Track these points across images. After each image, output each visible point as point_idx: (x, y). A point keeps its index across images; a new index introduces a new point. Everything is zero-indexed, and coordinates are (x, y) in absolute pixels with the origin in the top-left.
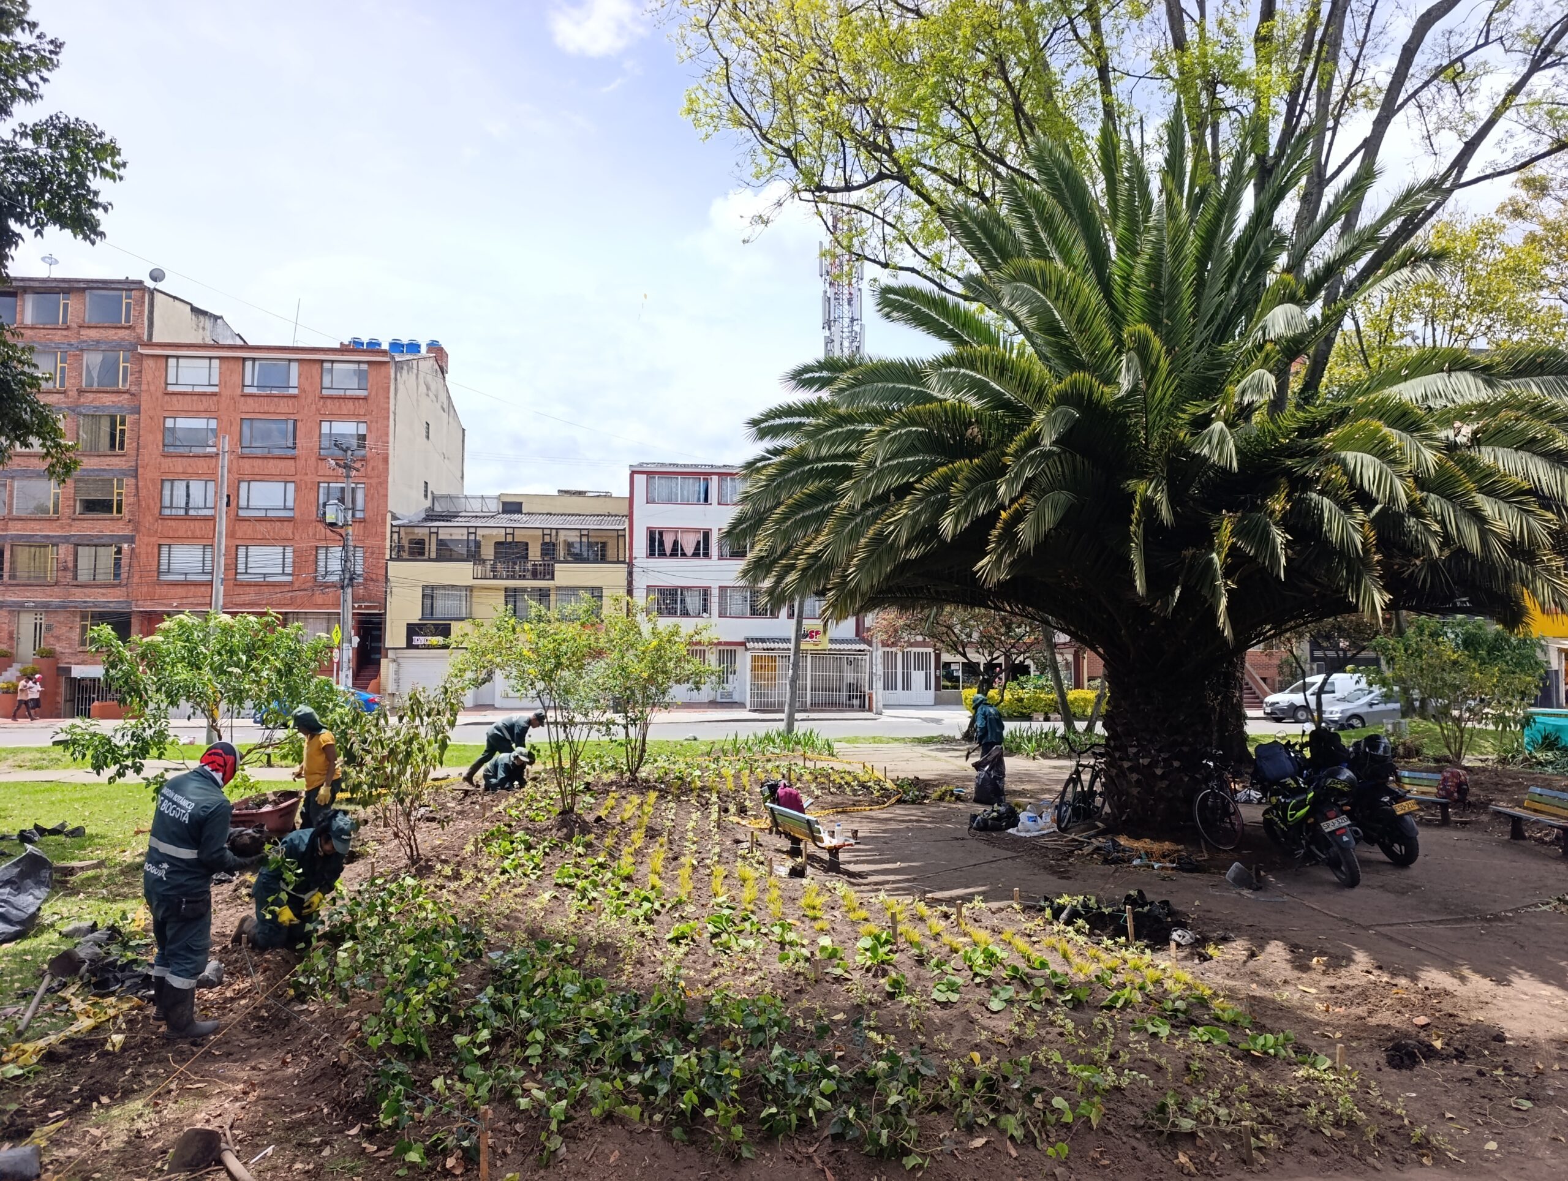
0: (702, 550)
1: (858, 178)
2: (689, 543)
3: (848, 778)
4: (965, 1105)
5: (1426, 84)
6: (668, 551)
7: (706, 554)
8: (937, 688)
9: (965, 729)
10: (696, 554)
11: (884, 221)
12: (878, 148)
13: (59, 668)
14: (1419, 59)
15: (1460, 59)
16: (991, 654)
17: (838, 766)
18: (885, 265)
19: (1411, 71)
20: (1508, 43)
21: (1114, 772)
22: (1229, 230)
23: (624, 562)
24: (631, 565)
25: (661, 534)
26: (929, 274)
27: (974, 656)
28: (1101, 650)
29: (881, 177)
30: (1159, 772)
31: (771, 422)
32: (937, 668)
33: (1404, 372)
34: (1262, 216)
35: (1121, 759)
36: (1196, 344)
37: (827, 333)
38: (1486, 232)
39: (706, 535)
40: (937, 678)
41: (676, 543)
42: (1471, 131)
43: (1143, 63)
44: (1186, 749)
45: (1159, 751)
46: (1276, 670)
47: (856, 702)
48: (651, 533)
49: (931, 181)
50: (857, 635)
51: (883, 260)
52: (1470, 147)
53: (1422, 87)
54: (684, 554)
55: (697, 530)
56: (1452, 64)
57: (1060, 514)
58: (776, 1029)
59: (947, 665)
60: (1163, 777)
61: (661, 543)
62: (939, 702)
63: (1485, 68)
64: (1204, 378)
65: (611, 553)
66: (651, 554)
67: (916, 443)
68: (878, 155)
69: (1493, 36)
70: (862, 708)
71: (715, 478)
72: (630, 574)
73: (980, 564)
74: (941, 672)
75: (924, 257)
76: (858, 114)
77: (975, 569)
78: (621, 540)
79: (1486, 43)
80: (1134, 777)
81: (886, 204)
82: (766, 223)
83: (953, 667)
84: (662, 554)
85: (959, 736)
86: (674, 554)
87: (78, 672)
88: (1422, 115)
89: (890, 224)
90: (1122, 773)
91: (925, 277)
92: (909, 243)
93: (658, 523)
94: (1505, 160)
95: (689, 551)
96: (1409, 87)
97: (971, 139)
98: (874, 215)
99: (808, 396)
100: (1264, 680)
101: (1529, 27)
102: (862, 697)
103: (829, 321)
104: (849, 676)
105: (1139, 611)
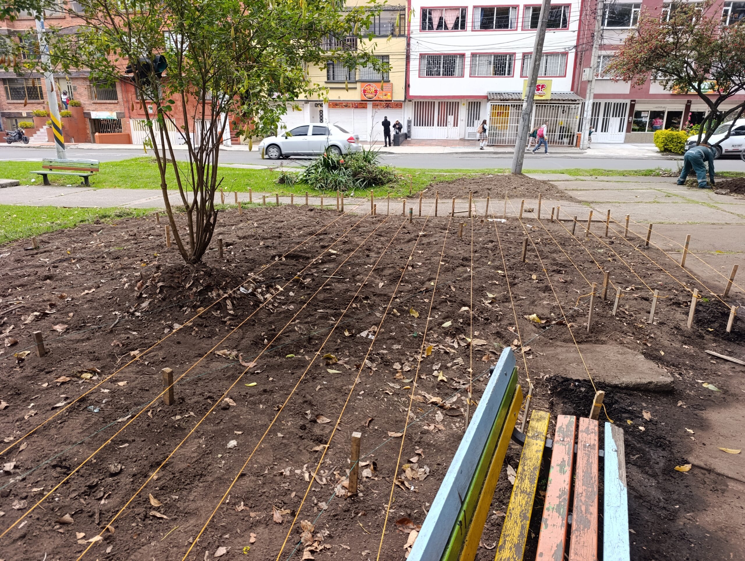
0: (460, 24)
2: (450, 19)
6: (435, 27)
7: (463, 27)
8: (628, 131)
10: (456, 27)
13: (84, 113)
23: (403, 36)
24: (409, 39)
25: (431, 12)
32: (630, 115)
39: (464, 10)
40: (629, 123)
41: (441, 18)
47: (566, 140)
48: (424, 12)
50: (572, 89)
54: (446, 28)
55: (457, 8)
59: (639, 113)
61: (430, 19)
62: (627, 141)
66: (423, 28)
70: (571, 143)
72: (408, 45)
74: (633, 119)
78: (402, 18)
83: (643, 115)
84: (431, 28)
86: (440, 26)
87: (95, 115)
95: (450, 25)
102: (572, 137)
104: (563, 121)
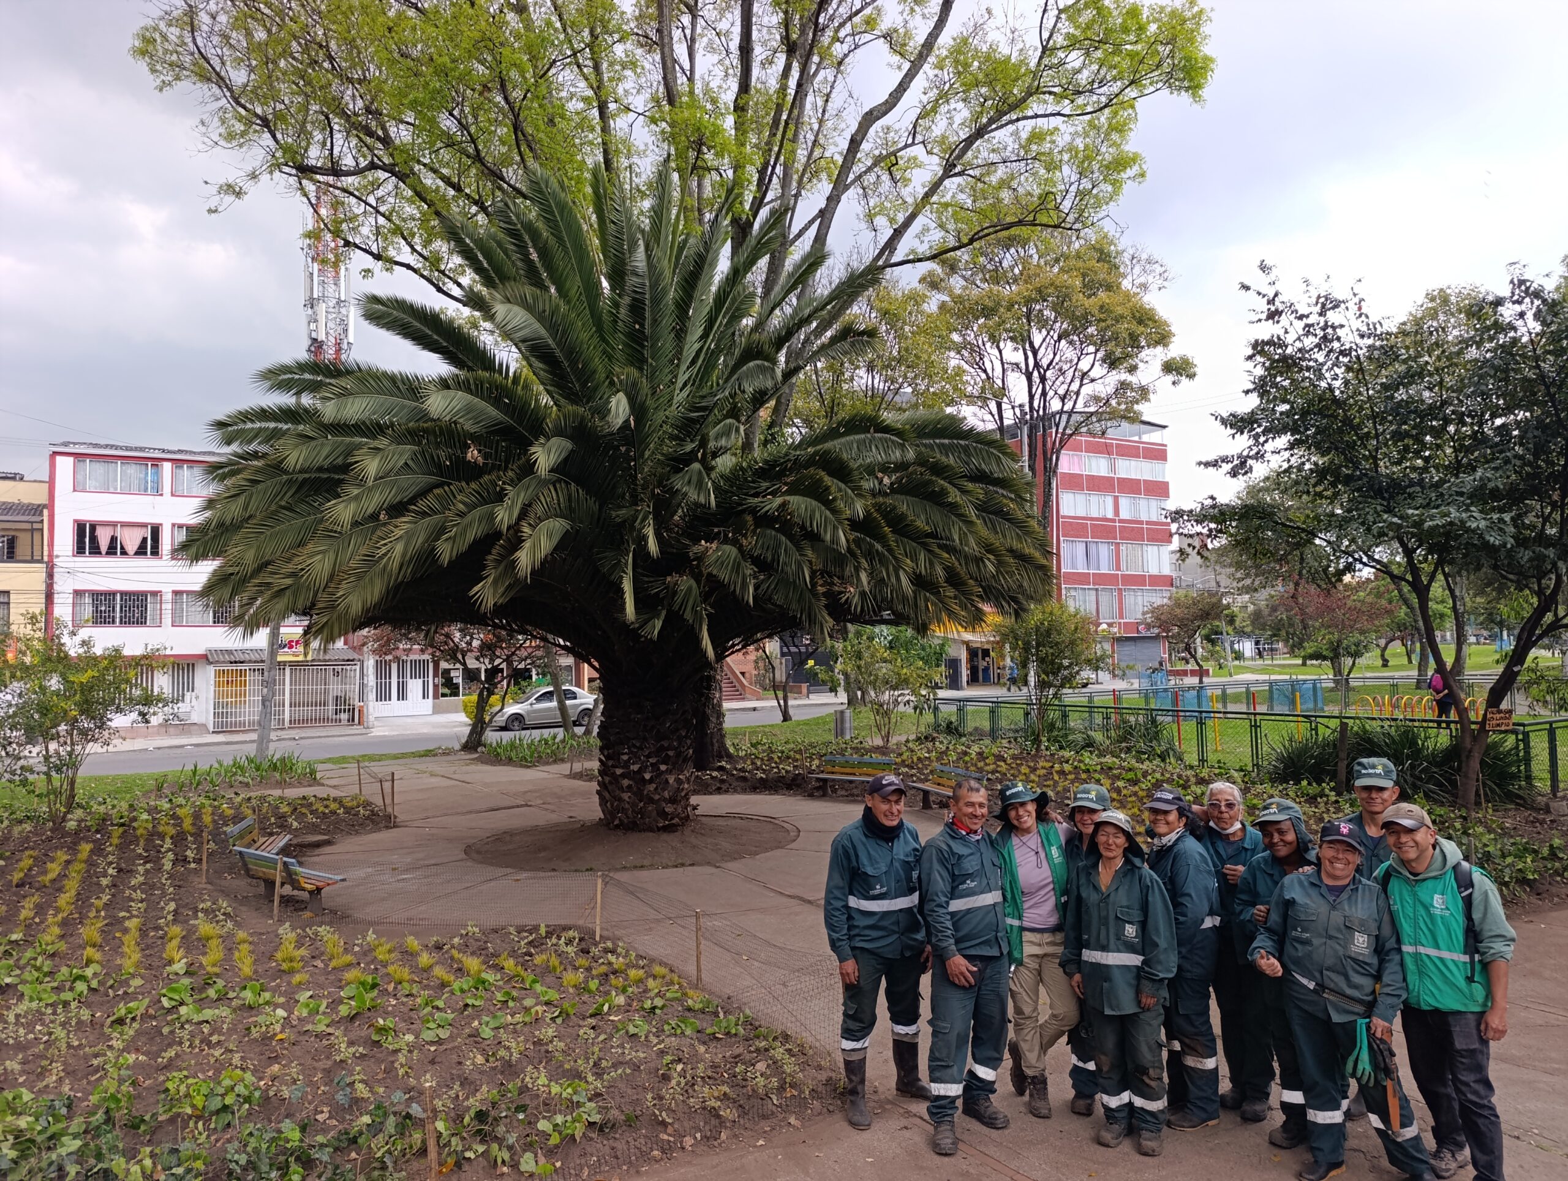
0: (150, 546)
1: (348, 162)
2: (131, 540)
3: (333, 806)
4: (453, 1143)
5: (869, 169)
6: (104, 548)
7: (155, 552)
8: (436, 697)
9: (464, 740)
10: (141, 551)
11: (378, 212)
12: (371, 134)
14: (865, 146)
15: (894, 154)
16: (492, 661)
17: (321, 792)
18: (377, 257)
19: (859, 155)
20: (929, 147)
21: (607, 779)
22: (710, 283)
23: (41, 561)
24: (50, 565)
25: (93, 527)
26: (425, 273)
27: (472, 664)
28: (596, 664)
29: (373, 166)
30: (647, 776)
31: (241, 426)
32: (435, 675)
33: (842, 430)
34: (736, 274)
35: (614, 766)
36: (680, 384)
37: (310, 311)
38: (915, 298)
39: (156, 531)
40: (435, 686)
41: (114, 539)
42: (901, 218)
43: (640, 102)
44: (671, 753)
45: (648, 757)
46: (753, 665)
47: (343, 716)
48: (80, 527)
49: (429, 180)
50: (346, 643)
51: (375, 251)
52: (898, 233)
53: (865, 172)
54: (124, 553)
55: (144, 525)
56: (889, 155)
57: (555, 540)
58: (247, 1106)
59: (447, 672)
60: (651, 781)
61: (93, 538)
62: (436, 710)
63: (914, 162)
64: (687, 419)
65: (22, 549)
66: (80, 550)
67: (410, 462)
68: (368, 140)
69: (919, 138)
70: (351, 720)
71: (167, 466)
72: (50, 576)
73: (476, 589)
74: (440, 680)
75: (421, 255)
76: (349, 92)
77: (472, 593)
78: (37, 536)
79: (913, 144)
80: (626, 782)
81: (380, 193)
82: (239, 194)
83: (453, 674)
84: (95, 551)
85: (457, 747)
86: (112, 551)
88: (865, 196)
89: (383, 215)
90: (616, 779)
91: (422, 276)
92: (405, 239)
93: (89, 515)
94: (923, 249)
95: (132, 546)
96: (858, 169)
97: (471, 150)
98: (366, 203)
99: (286, 399)
100: (743, 674)
101: (944, 137)
102: (351, 711)
103: (312, 299)
104: (335, 688)
105: (629, 632)
